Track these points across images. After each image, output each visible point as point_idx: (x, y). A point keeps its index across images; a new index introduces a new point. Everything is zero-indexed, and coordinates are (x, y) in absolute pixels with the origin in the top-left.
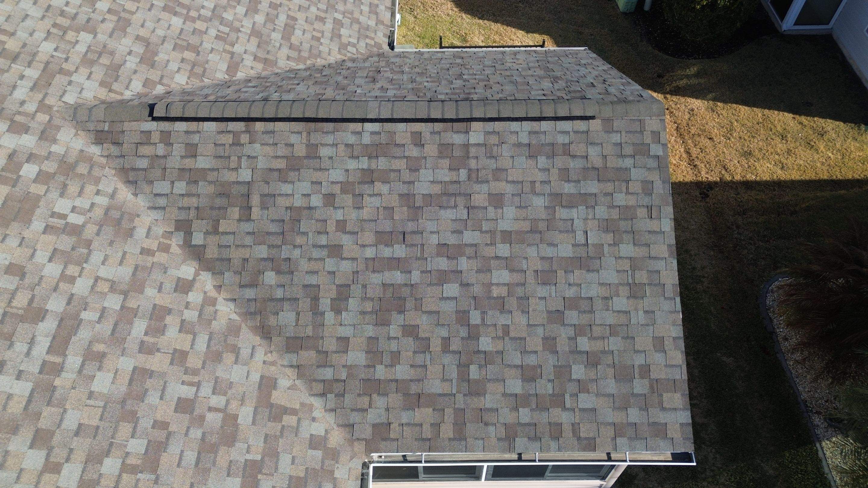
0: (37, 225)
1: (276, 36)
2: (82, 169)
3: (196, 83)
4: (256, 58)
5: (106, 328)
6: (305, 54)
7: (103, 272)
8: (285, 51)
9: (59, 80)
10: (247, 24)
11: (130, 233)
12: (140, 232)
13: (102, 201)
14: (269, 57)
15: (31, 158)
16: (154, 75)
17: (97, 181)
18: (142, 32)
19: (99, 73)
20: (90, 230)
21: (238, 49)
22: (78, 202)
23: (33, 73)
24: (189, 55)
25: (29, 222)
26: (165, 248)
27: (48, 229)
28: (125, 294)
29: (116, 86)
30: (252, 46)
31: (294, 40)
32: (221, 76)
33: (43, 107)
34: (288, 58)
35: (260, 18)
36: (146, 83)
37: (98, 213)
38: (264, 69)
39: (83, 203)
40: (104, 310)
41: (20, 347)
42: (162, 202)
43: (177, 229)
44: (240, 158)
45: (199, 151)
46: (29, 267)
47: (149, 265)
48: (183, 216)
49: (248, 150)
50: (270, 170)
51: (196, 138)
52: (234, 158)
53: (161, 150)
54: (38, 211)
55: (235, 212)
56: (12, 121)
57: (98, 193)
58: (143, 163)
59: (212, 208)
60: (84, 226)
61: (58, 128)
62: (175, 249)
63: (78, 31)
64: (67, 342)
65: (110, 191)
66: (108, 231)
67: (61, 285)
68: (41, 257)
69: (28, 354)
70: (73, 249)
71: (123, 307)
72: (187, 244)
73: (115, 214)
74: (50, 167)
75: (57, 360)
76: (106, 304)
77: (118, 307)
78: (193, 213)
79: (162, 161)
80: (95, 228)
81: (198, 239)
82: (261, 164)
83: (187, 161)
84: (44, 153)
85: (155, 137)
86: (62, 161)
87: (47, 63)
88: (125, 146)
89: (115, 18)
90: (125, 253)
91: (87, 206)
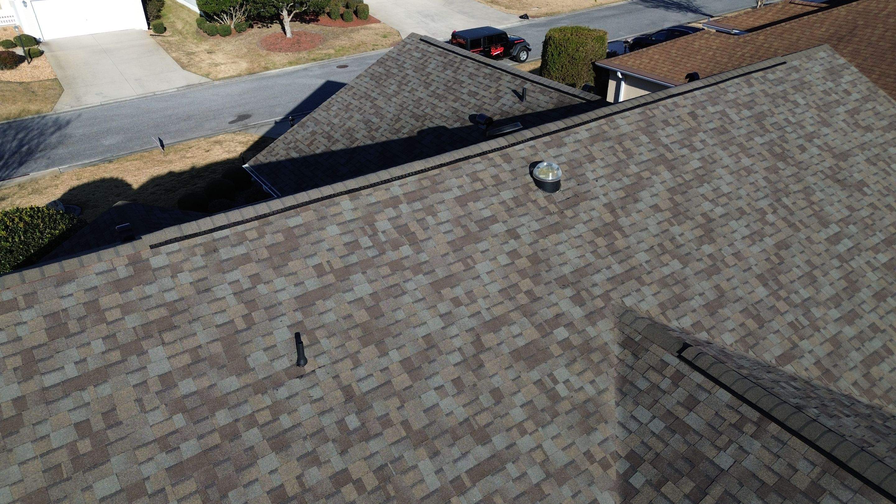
0: (535, 375)
1: (856, 357)
2: (596, 357)
3: (740, 350)
4: (818, 363)
5: (515, 489)
6: (878, 391)
7: (548, 445)
8: (856, 375)
9: (633, 284)
10: (832, 329)
11: (589, 431)
12: (598, 436)
13: (590, 390)
14: (834, 371)
15: (570, 325)
16: (708, 322)
17: (599, 373)
18: (724, 285)
19: (665, 295)
20: (565, 406)
21: (805, 344)
22: (573, 379)
23: (618, 269)
24: (751, 324)
25: (531, 368)
26: (606, 466)
27: (539, 383)
28: (548, 475)
29: (669, 313)
30: (822, 351)
31: (875, 371)
32: (769, 358)
33: (606, 296)
34: (855, 384)
35: (849, 331)
36: (697, 325)
37: (580, 397)
38: (819, 378)
39: (576, 382)
40: (524, 474)
41: (456, 452)
42: (633, 426)
43: (627, 458)
44: (731, 442)
45: (698, 408)
46: (506, 400)
47: (583, 468)
48: (640, 450)
49: (745, 441)
50: (754, 475)
51: (703, 396)
52: (725, 438)
53: (665, 384)
54: (543, 365)
55: (688, 486)
56: (578, 292)
57: (592, 382)
58: (643, 384)
59: (670, 464)
60: (563, 399)
61: (604, 317)
62: (612, 473)
63: (674, 257)
64: (483, 476)
65: (602, 387)
66: (576, 416)
67: (515, 429)
68: (519, 399)
69: (455, 461)
70: (543, 410)
71: (538, 485)
72: (625, 477)
73: (591, 407)
74: (576, 340)
75: (468, 484)
76: (529, 472)
77: (535, 482)
78: (650, 456)
79: (660, 394)
80: (569, 407)
81: (637, 481)
82: (749, 463)
83: (680, 409)
84: (580, 328)
85: (669, 372)
86: (587, 342)
87: (634, 268)
88: (640, 362)
89: (710, 263)
90: (573, 443)
91: (577, 387)
